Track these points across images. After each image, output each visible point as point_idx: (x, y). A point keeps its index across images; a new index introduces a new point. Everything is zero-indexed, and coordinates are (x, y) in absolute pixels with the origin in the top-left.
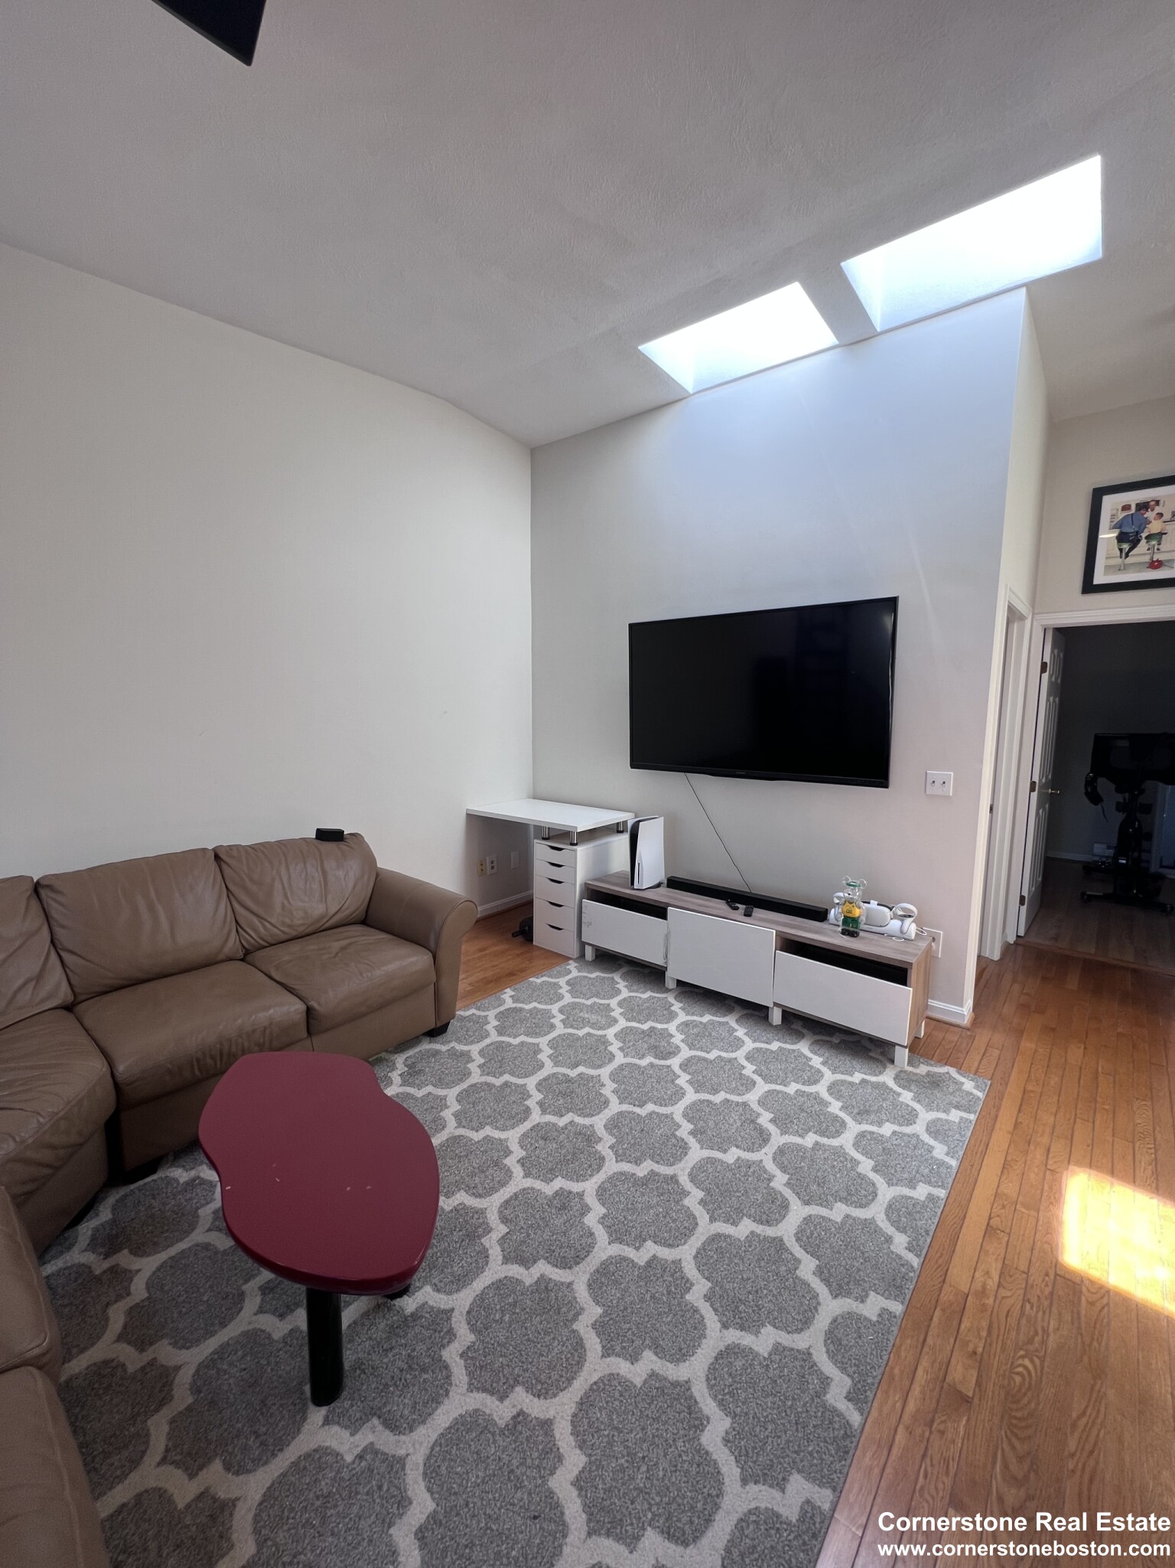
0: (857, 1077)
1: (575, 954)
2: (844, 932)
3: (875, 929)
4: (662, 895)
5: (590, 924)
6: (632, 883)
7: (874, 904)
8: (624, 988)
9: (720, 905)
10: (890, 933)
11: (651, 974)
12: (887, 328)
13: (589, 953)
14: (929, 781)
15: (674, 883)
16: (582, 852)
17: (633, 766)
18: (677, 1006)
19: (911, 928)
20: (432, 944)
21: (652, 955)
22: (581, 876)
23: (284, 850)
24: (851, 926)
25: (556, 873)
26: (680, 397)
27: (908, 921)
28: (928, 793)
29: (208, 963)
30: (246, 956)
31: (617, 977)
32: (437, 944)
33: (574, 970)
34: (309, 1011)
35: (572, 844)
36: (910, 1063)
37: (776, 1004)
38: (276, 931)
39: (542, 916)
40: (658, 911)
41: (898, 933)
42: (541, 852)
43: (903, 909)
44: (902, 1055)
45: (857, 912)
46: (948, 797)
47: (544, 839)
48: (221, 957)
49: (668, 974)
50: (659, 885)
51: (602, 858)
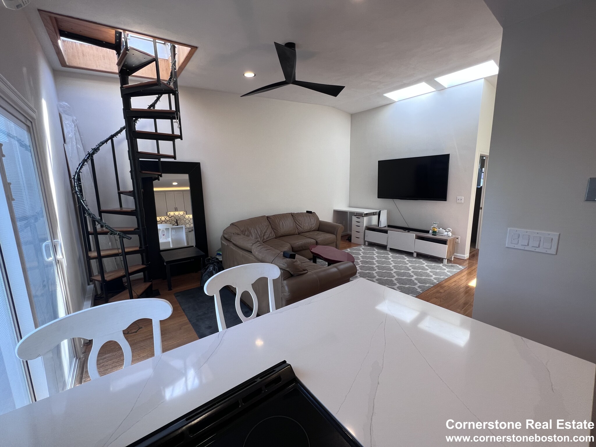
0: (433, 265)
1: (363, 243)
2: (432, 235)
3: (441, 234)
4: (386, 228)
5: (367, 236)
6: (379, 226)
7: (441, 229)
8: (376, 250)
9: (402, 230)
10: (445, 235)
11: (383, 247)
12: (449, 87)
13: (367, 243)
14: (457, 199)
15: (389, 226)
16: (365, 219)
17: (378, 198)
18: (390, 253)
19: (450, 234)
20: (335, 234)
21: (384, 243)
22: (365, 224)
23: (302, 214)
24: (434, 233)
25: (358, 224)
26: (392, 102)
27: (449, 232)
28: (457, 202)
29: (293, 235)
30: (299, 234)
31: (374, 248)
32: (337, 234)
33: (363, 247)
34: (317, 242)
35: (363, 217)
36: (447, 263)
37: (415, 252)
38: (303, 230)
39: (354, 235)
40: (386, 232)
41: (447, 235)
42: (354, 219)
43: (448, 230)
44: (445, 261)
45: (436, 230)
46: (462, 203)
47: (355, 216)
48: (295, 234)
49: (388, 247)
50: (385, 227)
51: (370, 221)
